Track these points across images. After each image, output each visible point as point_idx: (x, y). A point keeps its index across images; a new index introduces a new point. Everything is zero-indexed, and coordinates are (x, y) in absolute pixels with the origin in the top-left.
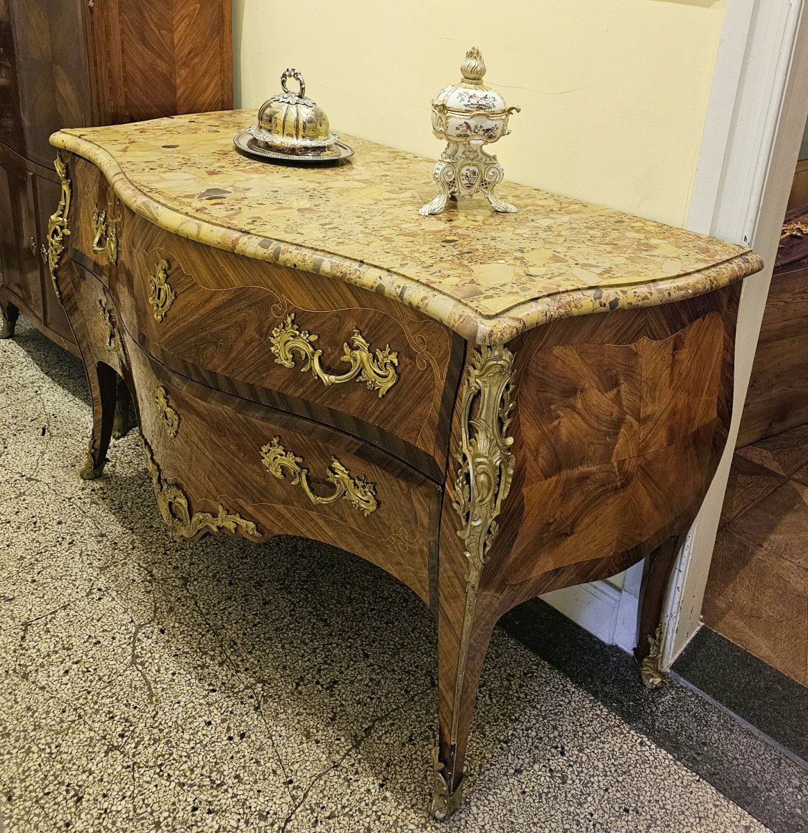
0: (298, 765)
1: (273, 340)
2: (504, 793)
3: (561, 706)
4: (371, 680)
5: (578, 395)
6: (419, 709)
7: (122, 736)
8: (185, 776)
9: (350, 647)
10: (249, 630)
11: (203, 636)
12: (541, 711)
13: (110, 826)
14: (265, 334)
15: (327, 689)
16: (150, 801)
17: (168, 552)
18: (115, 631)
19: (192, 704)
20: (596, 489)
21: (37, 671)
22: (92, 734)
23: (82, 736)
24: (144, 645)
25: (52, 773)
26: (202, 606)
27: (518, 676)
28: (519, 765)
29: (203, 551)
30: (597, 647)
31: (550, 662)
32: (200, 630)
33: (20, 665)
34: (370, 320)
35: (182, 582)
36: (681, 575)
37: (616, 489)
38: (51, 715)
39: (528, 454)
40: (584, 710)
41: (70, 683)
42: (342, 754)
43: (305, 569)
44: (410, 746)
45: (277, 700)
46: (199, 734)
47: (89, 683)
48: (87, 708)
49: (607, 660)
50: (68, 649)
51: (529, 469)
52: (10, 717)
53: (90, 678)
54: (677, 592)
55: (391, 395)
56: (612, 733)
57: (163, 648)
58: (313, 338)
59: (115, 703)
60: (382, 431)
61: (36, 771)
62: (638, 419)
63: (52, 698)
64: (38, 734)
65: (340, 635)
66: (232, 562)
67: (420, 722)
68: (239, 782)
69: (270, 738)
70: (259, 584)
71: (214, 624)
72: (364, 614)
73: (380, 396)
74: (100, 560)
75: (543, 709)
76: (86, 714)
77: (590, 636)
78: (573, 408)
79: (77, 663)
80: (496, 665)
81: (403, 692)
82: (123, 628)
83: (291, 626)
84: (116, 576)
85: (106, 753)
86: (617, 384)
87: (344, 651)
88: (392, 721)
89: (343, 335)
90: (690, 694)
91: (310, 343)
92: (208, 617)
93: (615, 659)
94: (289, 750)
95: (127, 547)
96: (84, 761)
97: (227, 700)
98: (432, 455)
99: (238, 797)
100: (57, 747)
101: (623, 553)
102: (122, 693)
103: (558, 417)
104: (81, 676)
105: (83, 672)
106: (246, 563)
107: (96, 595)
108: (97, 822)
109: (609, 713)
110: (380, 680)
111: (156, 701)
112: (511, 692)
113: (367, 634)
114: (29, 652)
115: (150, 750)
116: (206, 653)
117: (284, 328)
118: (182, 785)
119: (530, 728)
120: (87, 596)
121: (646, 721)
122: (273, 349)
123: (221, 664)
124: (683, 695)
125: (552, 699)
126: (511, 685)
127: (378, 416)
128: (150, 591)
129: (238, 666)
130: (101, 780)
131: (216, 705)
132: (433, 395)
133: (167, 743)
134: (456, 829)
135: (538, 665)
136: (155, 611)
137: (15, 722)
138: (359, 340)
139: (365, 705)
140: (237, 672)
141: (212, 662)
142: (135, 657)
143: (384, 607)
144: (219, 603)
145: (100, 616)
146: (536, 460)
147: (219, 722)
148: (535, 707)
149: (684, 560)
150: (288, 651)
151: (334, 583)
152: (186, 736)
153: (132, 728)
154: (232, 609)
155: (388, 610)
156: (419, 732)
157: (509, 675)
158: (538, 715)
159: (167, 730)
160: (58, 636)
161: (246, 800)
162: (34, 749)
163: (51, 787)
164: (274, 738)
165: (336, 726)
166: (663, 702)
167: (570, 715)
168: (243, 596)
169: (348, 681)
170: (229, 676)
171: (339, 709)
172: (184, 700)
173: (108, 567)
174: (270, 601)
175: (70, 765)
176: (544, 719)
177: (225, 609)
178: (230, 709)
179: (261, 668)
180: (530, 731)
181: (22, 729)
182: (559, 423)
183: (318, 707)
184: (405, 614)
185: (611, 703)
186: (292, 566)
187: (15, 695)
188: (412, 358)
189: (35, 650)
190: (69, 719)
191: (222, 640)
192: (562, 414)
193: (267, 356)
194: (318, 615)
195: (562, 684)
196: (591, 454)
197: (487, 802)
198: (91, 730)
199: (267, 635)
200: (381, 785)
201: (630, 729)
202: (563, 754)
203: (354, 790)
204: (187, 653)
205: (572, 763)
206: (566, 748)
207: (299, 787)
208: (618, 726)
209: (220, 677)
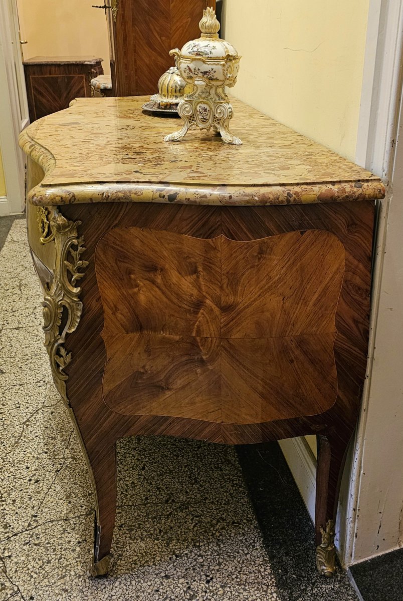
0: (48, 509)
2: (145, 584)
3: (238, 553)
5: (158, 272)
27: (228, 521)
28: (172, 574)
31: (260, 523)
42: (76, 515)
44: (117, 529)
45: (72, 471)
67: (136, 519)
68: (12, 504)
75: (224, 549)
78: (153, 282)
80: (218, 509)
82: (37, 404)
88: (121, 511)
94: (52, 500)
99: (5, 511)
103: (137, 286)
111: (16, 446)
119: (202, 556)
120: (36, 383)
126: (217, 524)
131: (40, 460)
134: (95, 588)
135: (249, 521)
142: (28, 421)
147: (33, 469)
152: (12, 469)
156: (130, 524)
161: (7, 514)
164: (50, 490)
165: (88, 499)
167: (239, 562)
176: (218, 555)
178: (45, 465)
180: (200, 558)
182: (139, 291)
195: (254, 540)
196: (172, 324)
197: (129, 583)
200: (79, 542)
201: (275, 592)
202: (208, 582)
203: (63, 537)
204: (53, 429)
205: (208, 591)
206: (214, 580)
207: (37, 521)
208: (268, 586)
209: (56, 447)
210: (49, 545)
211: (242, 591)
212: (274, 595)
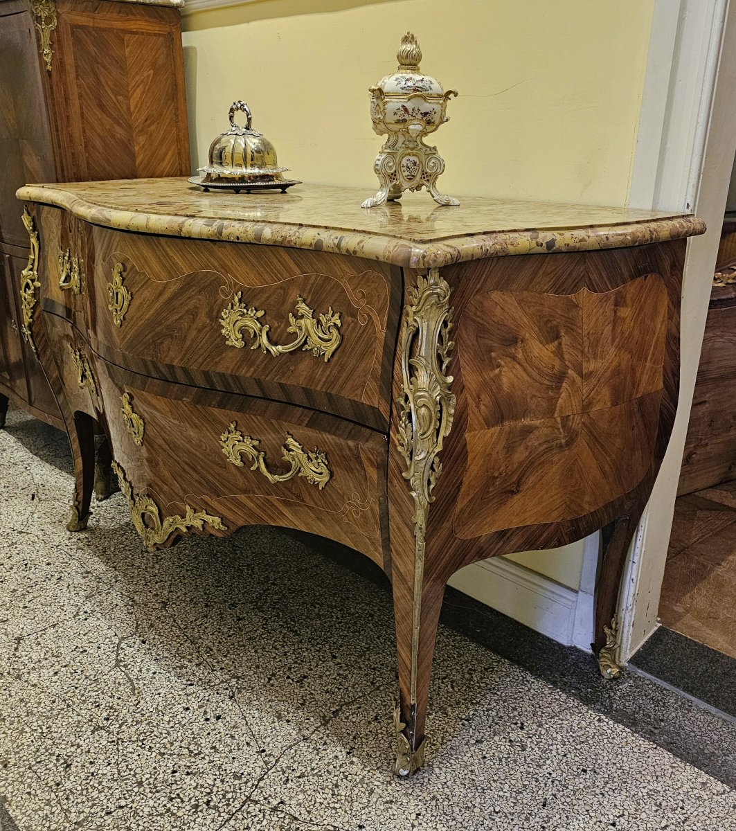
0: (270, 738)
1: (223, 323)
2: (465, 758)
4: (339, 675)
5: (519, 345)
6: (384, 695)
7: (107, 719)
8: (166, 748)
9: (319, 651)
10: (224, 639)
11: (182, 644)
12: (501, 697)
13: (96, 785)
14: (215, 317)
15: (297, 682)
16: (133, 766)
17: (148, 584)
18: (100, 642)
19: (171, 695)
20: (540, 444)
21: (29, 673)
22: (80, 718)
23: (70, 720)
24: (126, 652)
25: (43, 747)
26: (180, 623)
27: (479, 670)
28: (480, 737)
29: (181, 582)
30: (556, 648)
32: (178, 640)
33: (13, 669)
34: (313, 285)
35: (161, 605)
36: (635, 566)
37: (561, 446)
38: (42, 705)
39: (470, 400)
40: (543, 695)
41: (59, 681)
42: (311, 730)
43: (276, 594)
44: (376, 724)
45: (250, 691)
46: (178, 717)
47: (76, 681)
48: (75, 699)
49: (565, 658)
50: (57, 657)
51: (471, 415)
52: (6, 707)
53: (78, 677)
54: (632, 584)
55: (336, 357)
56: (570, 713)
57: (145, 654)
58: (260, 314)
59: (101, 695)
60: (329, 396)
61: (29, 746)
62: (580, 374)
63: (43, 692)
64: (31, 719)
65: (310, 642)
66: (208, 589)
67: (385, 706)
68: (215, 751)
69: (244, 718)
70: (233, 606)
71: (192, 636)
72: (332, 626)
73: (326, 360)
74: (85, 591)
76: (74, 704)
77: (549, 640)
78: (514, 358)
79: (65, 666)
81: (369, 684)
82: (108, 640)
83: (263, 636)
84: (101, 603)
85: (93, 732)
86: (558, 337)
87: (313, 654)
88: (358, 705)
89: (287, 306)
90: (647, 682)
91: (257, 319)
92: (186, 630)
93: (573, 657)
94: (262, 727)
95: (110, 581)
96: (72, 738)
97: (204, 691)
98: (376, 406)
99: (214, 763)
100: (47, 728)
101: (571, 521)
102: (107, 688)
103: (499, 366)
104: (69, 676)
105: (71, 673)
106: (220, 590)
107: (83, 616)
108: (84, 782)
109: (568, 697)
110: (347, 675)
111: (138, 693)
112: (472, 683)
113: (335, 641)
114: (22, 659)
115: (133, 729)
116: (184, 657)
117: (232, 308)
118: (162, 754)
119: (491, 709)
120: (74, 617)
121: (604, 703)
122: (223, 331)
123: (198, 665)
124: (640, 683)
125: (512, 687)
126: (472, 677)
127: (325, 382)
128: (132, 613)
129: (214, 666)
130: (89, 751)
131: (194, 695)
132: (375, 348)
133: (149, 723)
134: (419, 785)
135: (498, 662)
136: (137, 627)
137: (10, 710)
138: (303, 308)
139: (333, 693)
140: (213, 671)
141: (189, 664)
142: (118, 661)
143: (351, 620)
144: (196, 620)
145: (86, 632)
146: (478, 406)
147: (196, 707)
148: (495, 693)
149: (637, 551)
150: (260, 655)
151: (303, 603)
152: (166, 718)
153: (116, 714)
154: (208, 624)
155: (355, 623)
156: (384, 713)
157: (471, 670)
158: (498, 699)
159: (149, 714)
160: (47, 647)
161: (222, 764)
162: (27, 729)
163: (43, 757)
164: (247, 719)
165: (306, 709)
166: (620, 689)
167: (530, 699)
168: (218, 615)
169: (317, 676)
170: (206, 674)
171: (308, 697)
172: (164, 692)
173: (93, 595)
174: (244, 618)
175: (60, 741)
176: (504, 702)
177: (201, 624)
178: (207, 698)
179: (235, 667)
180: (490, 712)
181: (16, 715)
182: (501, 371)
183: (289, 695)
184: (370, 625)
185: (570, 691)
186: (264, 592)
187: (10, 691)
188: (354, 315)
189: (27, 658)
190: (58, 707)
191: (199, 647)
192: (503, 363)
193: (219, 339)
194: (288, 628)
196: (533, 407)
197: (449, 765)
198: (78, 715)
199: (241, 643)
200: (348, 753)
201: (589, 709)
202: (522, 728)
203: (322, 757)
204: (167, 657)
205: (531, 736)
206: (525, 724)
207: (270, 755)
208: (577, 707)
209: (197, 674)
210: (316, 771)
211: (560, 722)
212: (590, 712)
